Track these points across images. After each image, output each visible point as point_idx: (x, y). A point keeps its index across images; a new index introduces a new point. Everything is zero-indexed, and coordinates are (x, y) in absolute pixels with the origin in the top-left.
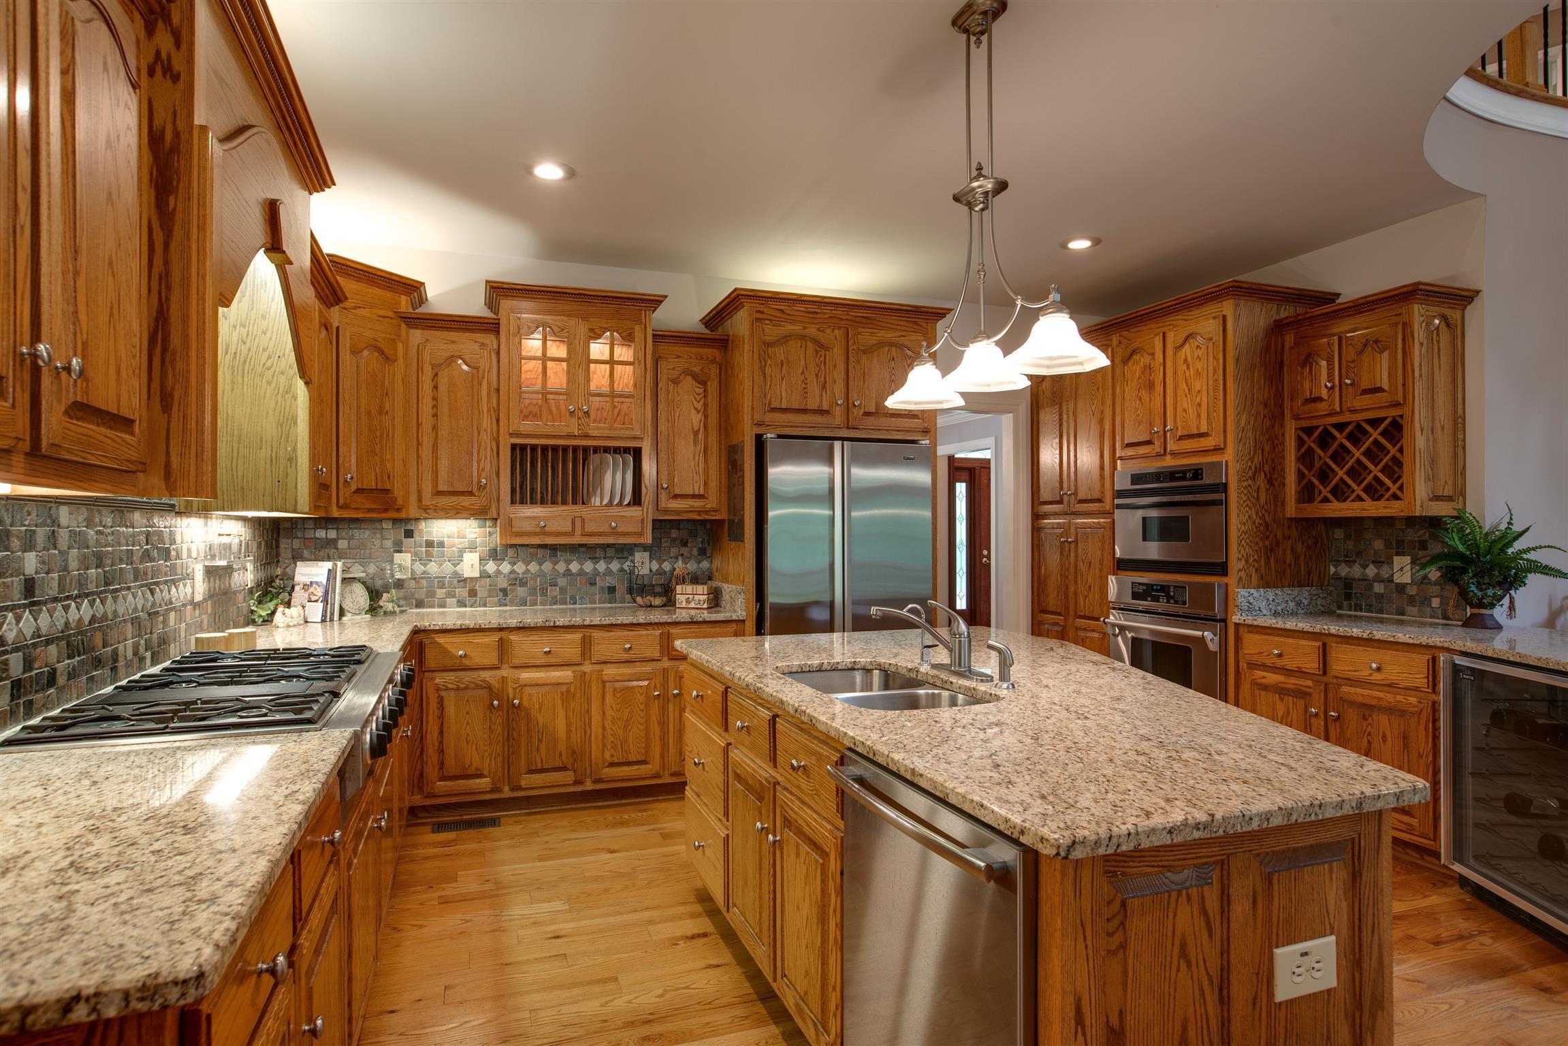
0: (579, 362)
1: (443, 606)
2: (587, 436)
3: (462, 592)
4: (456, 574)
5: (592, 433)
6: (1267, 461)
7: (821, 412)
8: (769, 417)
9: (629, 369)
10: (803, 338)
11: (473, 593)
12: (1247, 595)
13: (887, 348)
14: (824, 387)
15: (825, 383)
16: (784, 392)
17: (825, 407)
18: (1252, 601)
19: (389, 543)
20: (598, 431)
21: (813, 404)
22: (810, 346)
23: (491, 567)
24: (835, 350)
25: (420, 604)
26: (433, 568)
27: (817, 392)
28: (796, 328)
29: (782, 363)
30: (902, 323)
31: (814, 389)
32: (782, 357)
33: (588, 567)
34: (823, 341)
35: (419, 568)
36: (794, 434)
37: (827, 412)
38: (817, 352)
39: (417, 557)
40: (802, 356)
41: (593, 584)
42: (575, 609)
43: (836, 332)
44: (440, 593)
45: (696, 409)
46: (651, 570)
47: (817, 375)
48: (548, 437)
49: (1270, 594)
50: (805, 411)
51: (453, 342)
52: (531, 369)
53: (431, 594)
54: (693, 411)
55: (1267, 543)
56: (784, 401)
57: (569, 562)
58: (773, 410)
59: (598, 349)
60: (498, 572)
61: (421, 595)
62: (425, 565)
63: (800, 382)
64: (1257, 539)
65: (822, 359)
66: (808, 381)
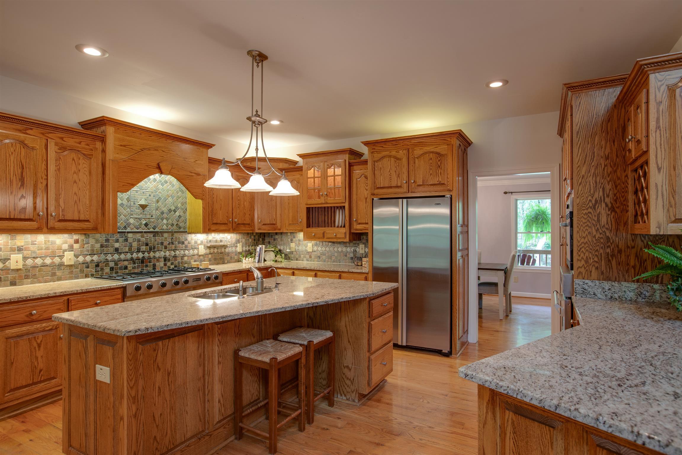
0: (324, 176)
1: (303, 260)
2: (327, 203)
3: (308, 256)
4: (306, 250)
5: (328, 202)
6: (608, 196)
7: (397, 187)
8: (377, 191)
9: (340, 177)
10: (390, 156)
11: (310, 257)
12: (581, 283)
13: (428, 154)
14: (399, 176)
15: (399, 174)
16: (381, 180)
17: (399, 185)
18: (587, 288)
19: (289, 240)
20: (331, 201)
21: (394, 184)
22: (392, 159)
23: (315, 248)
24: (404, 159)
25: (297, 260)
26: (300, 248)
27: (396, 179)
28: (387, 153)
29: (381, 168)
30: (437, 141)
31: (394, 177)
32: (381, 166)
33: (344, 249)
34: (398, 157)
35: (297, 248)
36: (388, 197)
37: (400, 187)
38: (395, 161)
39: (296, 245)
40: (389, 164)
41: (346, 256)
42: (340, 265)
43: (404, 151)
44: (302, 256)
45: (366, 189)
46: (365, 252)
47: (395, 171)
48: (316, 204)
49: (607, 285)
50: (391, 187)
51: (294, 175)
52: (311, 181)
53: (300, 257)
54: (365, 190)
55: (608, 250)
56: (382, 184)
57: (338, 248)
58: (378, 188)
59: (330, 171)
60: (317, 250)
61: (297, 256)
62: (298, 247)
63: (388, 175)
64: (598, 248)
65: (398, 164)
66: (392, 175)
